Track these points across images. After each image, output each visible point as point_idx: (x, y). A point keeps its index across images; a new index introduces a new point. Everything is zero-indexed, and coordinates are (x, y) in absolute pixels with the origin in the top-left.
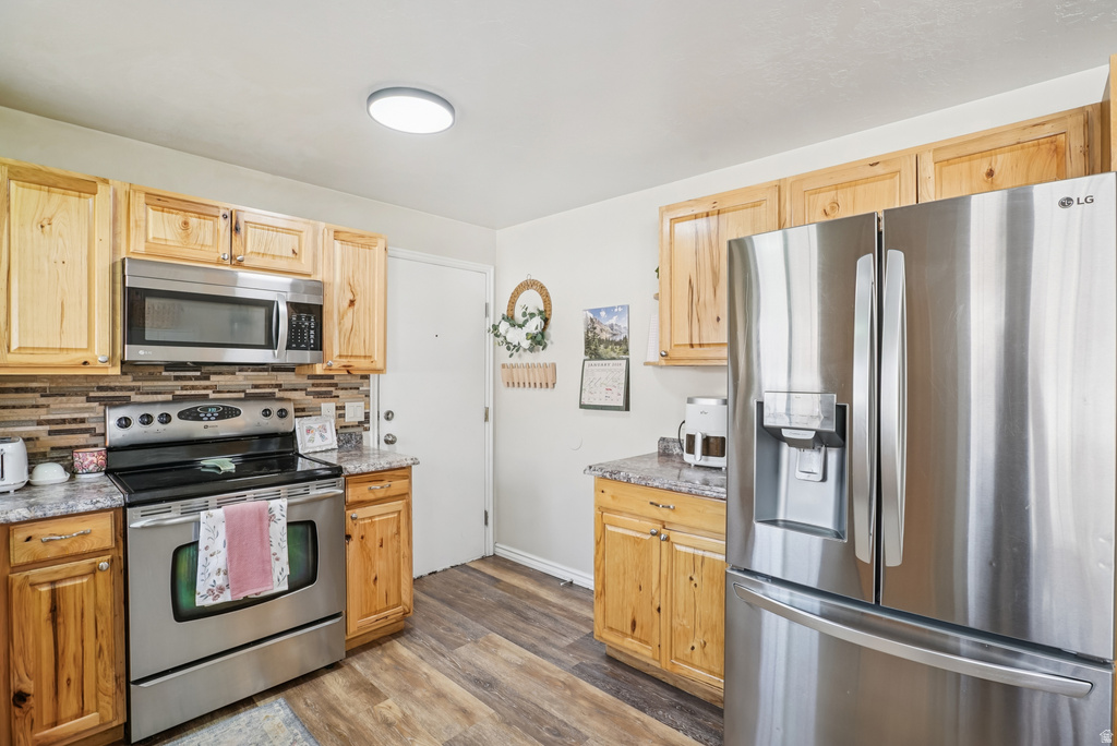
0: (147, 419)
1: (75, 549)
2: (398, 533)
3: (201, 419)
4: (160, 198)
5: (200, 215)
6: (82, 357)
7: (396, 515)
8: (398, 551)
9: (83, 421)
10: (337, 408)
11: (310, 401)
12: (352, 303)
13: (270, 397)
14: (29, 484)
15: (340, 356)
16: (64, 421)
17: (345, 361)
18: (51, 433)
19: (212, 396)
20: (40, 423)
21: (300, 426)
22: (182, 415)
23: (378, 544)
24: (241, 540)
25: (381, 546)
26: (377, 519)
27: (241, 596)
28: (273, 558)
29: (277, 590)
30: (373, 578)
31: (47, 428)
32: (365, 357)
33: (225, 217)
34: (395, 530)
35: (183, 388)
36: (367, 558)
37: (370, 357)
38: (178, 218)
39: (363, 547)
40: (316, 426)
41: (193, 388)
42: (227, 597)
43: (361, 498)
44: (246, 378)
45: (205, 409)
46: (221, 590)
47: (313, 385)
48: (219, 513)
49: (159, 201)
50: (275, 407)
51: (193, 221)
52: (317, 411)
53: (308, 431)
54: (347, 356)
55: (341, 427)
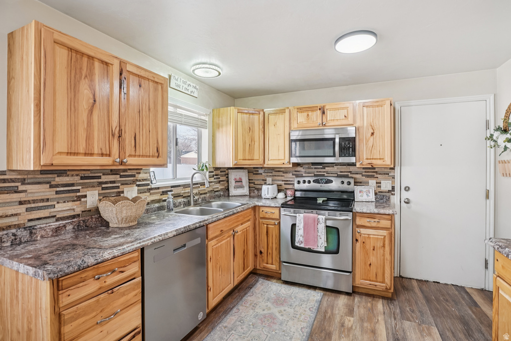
0: (304, 182)
1: (271, 217)
2: (384, 246)
3: (320, 183)
4: (300, 109)
5: (312, 111)
6: (283, 161)
7: (383, 237)
8: (384, 255)
9: (291, 181)
10: (377, 183)
11: (364, 179)
12: (373, 134)
13: (347, 176)
14: (276, 198)
15: (367, 159)
16: (287, 181)
17: (369, 161)
18: (285, 184)
19: (326, 175)
20: (282, 181)
21: (357, 189)
22: (314, 181)
23: (372, 248)
24: (310, 227)
25: (374, 250)
26: (372, 236)
27: (307, 247)
28: (319, 237)
29: (319, 250)
30: (369, 263)
31: (284, 182)
32: (380, 159)
33: (320, 109)
34: (382, 245)
35: (317, 172)
36: (366, 253)
37: (383, 159)
38: (305, 114)
39: (364, 247)
40: (365, 190)
41: (320, 172)
42: (302, 246)
43: (363, 224)
44: (338, 168)
45: (322, 180)
46: (302, 242)
47: (365, 172)
48: (302, 215)
49: (301, 110)
50: (346, 180)
51: (310, 113)
52: (367, 183)
53: (360, 192)
54: (370, 159)
55: (379, 192)
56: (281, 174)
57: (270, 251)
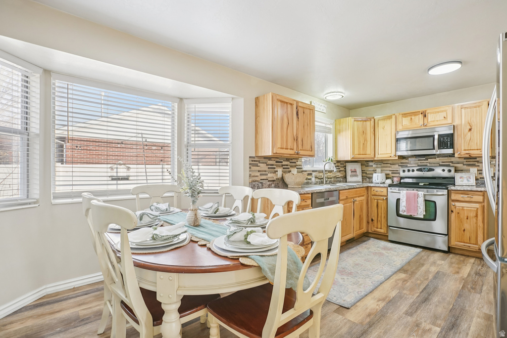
0: (409, 171)
1: (380, 194)
2: (477, 216)
3: (422, 171)
4: (405, 114)
5: (415, 115)
6: (390, 155)
7: (475, 209)
8: (476, 223)
9: (397, 171)
10: (478, 170)
11: (465, 167)
12: (470, 130)
13: (448, 166)
14: (384, 183)
15: (465, 150)
16: (394, 171)
17: (467, 152)
18: (392, 173)
19: (429, 165)
20: (390, 171)
21: (458, 176)
22: (417, 170)
23: (466, 218)
24: (410, 200)
25: (467, 219)
26: (465, 208)
27: (409, 214)
28: (418, 208)
29: (419, 216)
30: (463, 229)
31: (391, 172)
32: (477, 149)
33: (422, 113)
34: (475, 215)
35: (421, 163)
36: (461, 221)
37: (480, 149)
38: (409, 118)
39: (459, 217)
40: (465, 176)
41: (423, 163)
42: (405, 214)
43: (458, 199)
44: (440, 160)
45: (424, 169)
46: (405, 211)
47: (466, 161)
48: (405, 192)
49: (405, 115)
50: (446, 169)
51: (413, 117)
52: (468, 171)
53: (461, 178)
54: (468, 150)
55: (480, 178)
56: (389, 165)
57: (379, 219)
